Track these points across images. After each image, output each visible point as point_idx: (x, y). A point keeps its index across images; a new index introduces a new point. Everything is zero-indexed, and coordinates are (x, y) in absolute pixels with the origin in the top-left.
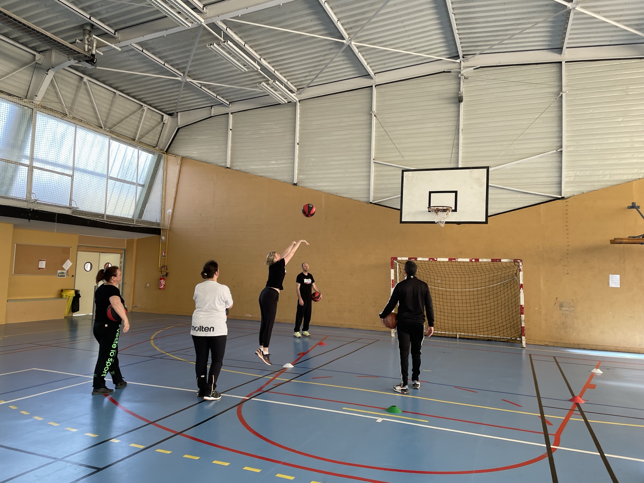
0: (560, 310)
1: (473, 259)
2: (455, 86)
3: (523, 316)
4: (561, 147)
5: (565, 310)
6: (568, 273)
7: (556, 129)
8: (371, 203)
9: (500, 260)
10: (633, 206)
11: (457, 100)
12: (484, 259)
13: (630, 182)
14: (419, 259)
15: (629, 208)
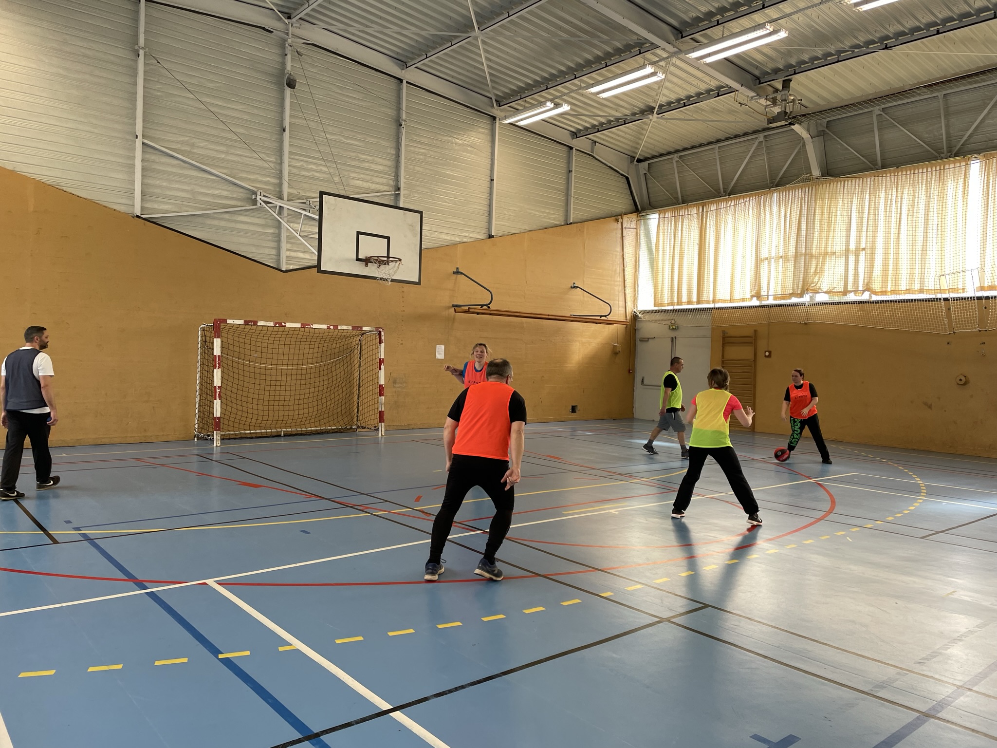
0: (395, 387)
1: (331, 326)
3: (383, 398)
5: (398, 387)
6: (402, 344)
8: (138, 217)
9: (361, 328)
10: (458, 272)
12: (343, 326)
13: (455, 245)
14: (260, 323)
15: (454, 273)
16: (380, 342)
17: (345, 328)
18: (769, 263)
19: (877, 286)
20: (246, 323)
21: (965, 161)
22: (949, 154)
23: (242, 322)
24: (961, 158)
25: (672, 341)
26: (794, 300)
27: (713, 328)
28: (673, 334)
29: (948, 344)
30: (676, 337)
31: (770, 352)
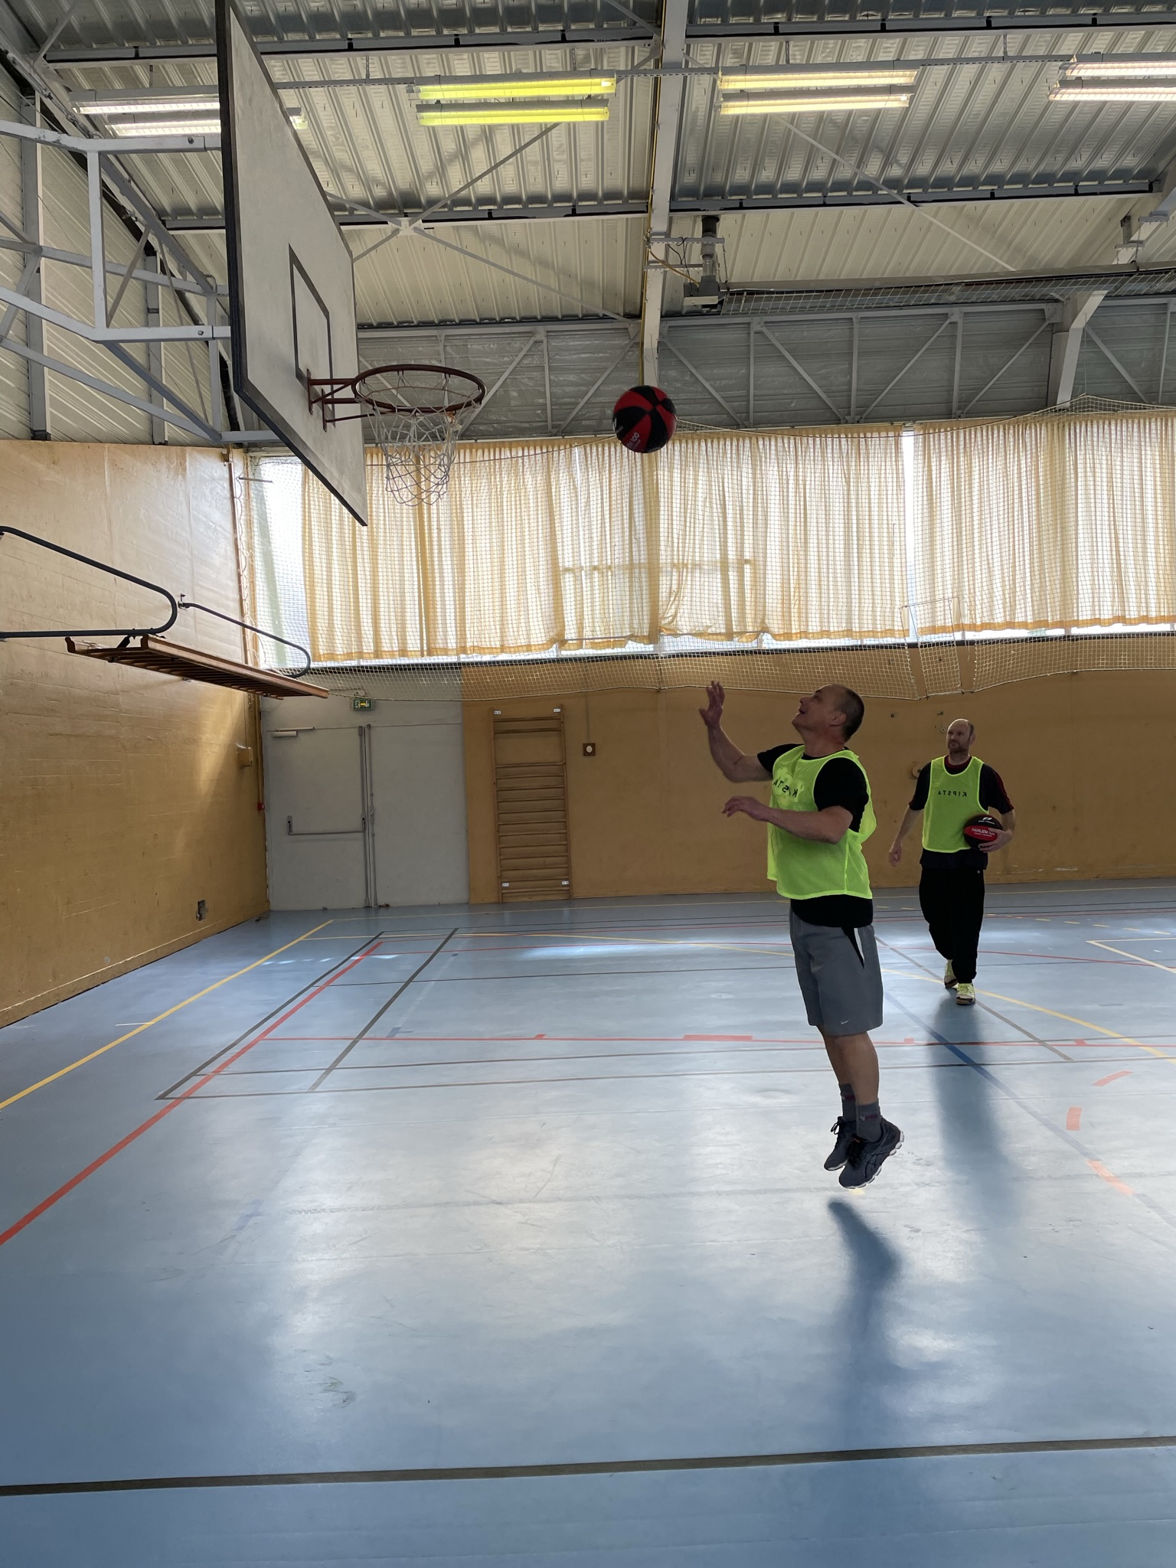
18: (577, 580)
19: (775, 624)
21: (895, 432)
22: (858, 417)
24: (887, 424)
25: (361, 735)
26: (632, 647)
27: (466, 705)
28: (362, 720)
29: (892, 716)
30: (369, 726)
31: (593, 745)
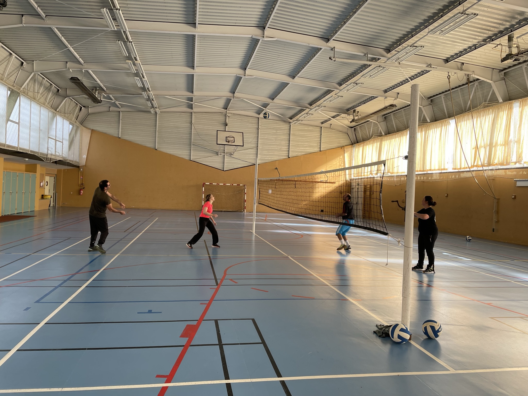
1: (231, 184)
2: (225, 119)
3: (245, 203)
4: (258, 147)
7: (256, 141)
8: (191, 160)
9: (240, 185)
11: (225, 124)
13: (276, 161)
14: (213, 184)
15: (275, 169)
16: (245, 188)
17: (235, 185)
20: (210, 184)
23: (209, 184)
25: (358, 189)
